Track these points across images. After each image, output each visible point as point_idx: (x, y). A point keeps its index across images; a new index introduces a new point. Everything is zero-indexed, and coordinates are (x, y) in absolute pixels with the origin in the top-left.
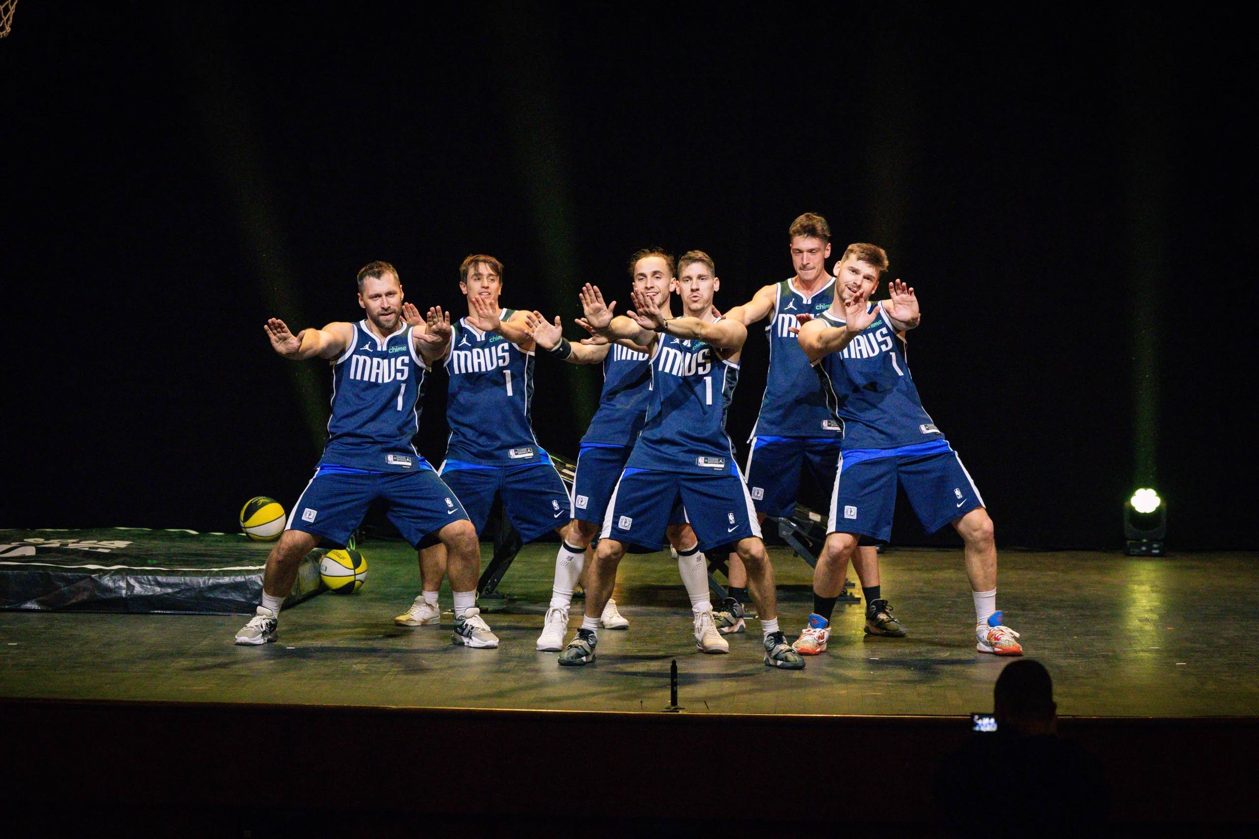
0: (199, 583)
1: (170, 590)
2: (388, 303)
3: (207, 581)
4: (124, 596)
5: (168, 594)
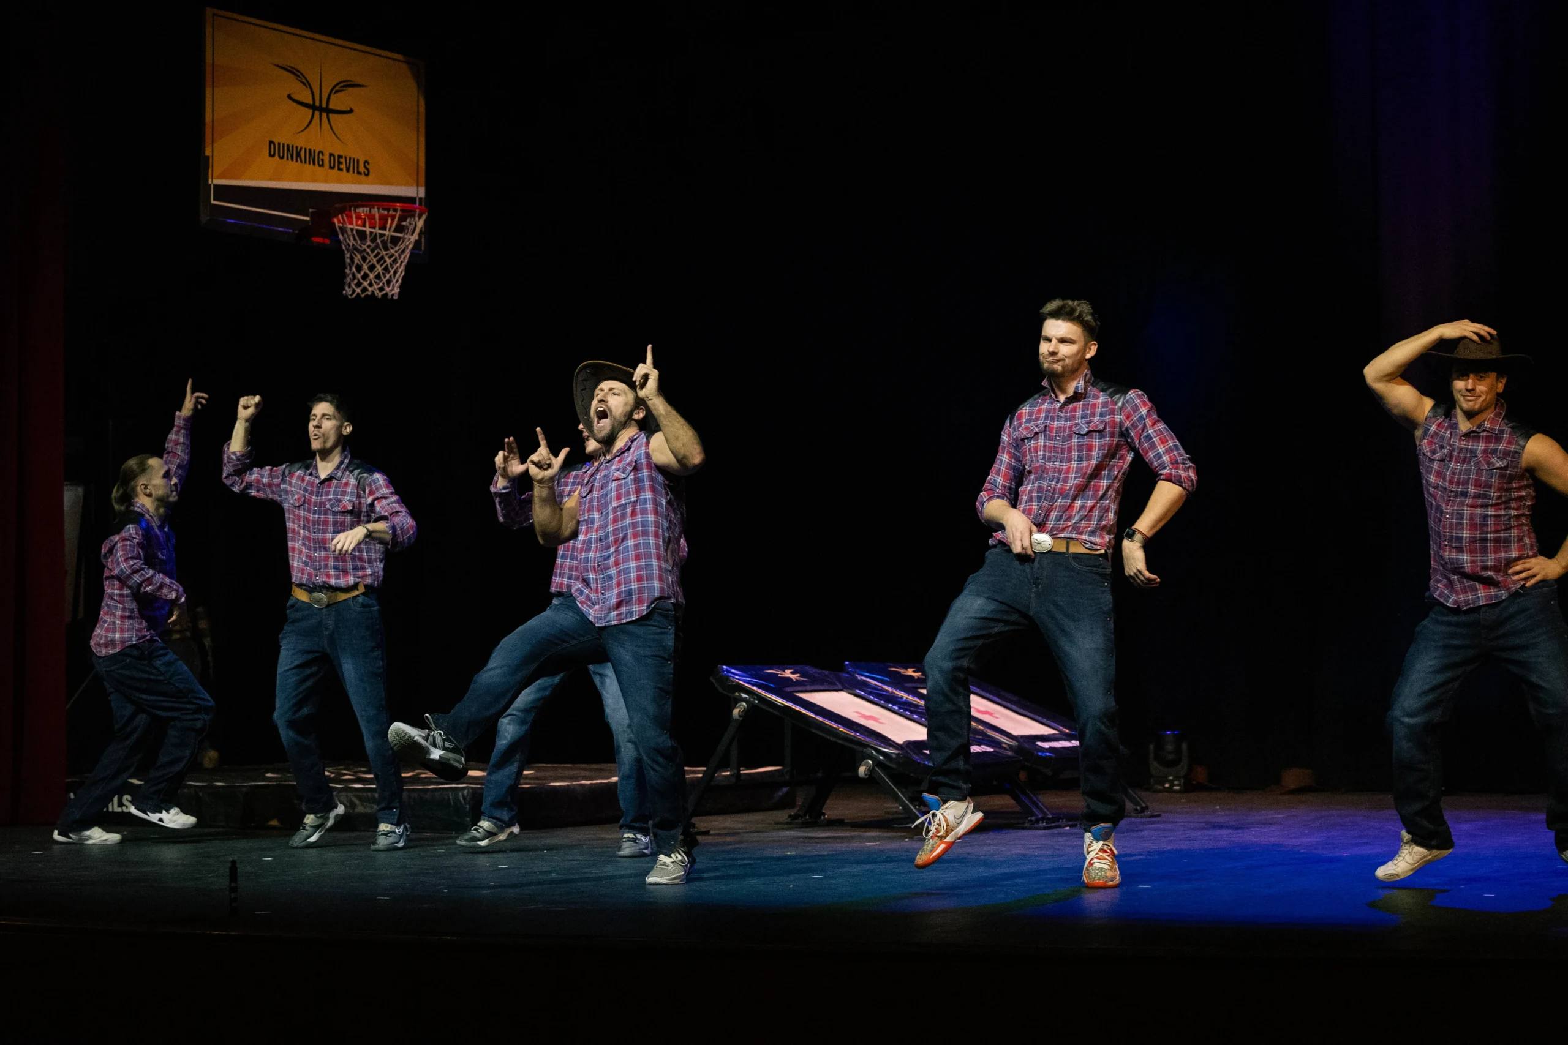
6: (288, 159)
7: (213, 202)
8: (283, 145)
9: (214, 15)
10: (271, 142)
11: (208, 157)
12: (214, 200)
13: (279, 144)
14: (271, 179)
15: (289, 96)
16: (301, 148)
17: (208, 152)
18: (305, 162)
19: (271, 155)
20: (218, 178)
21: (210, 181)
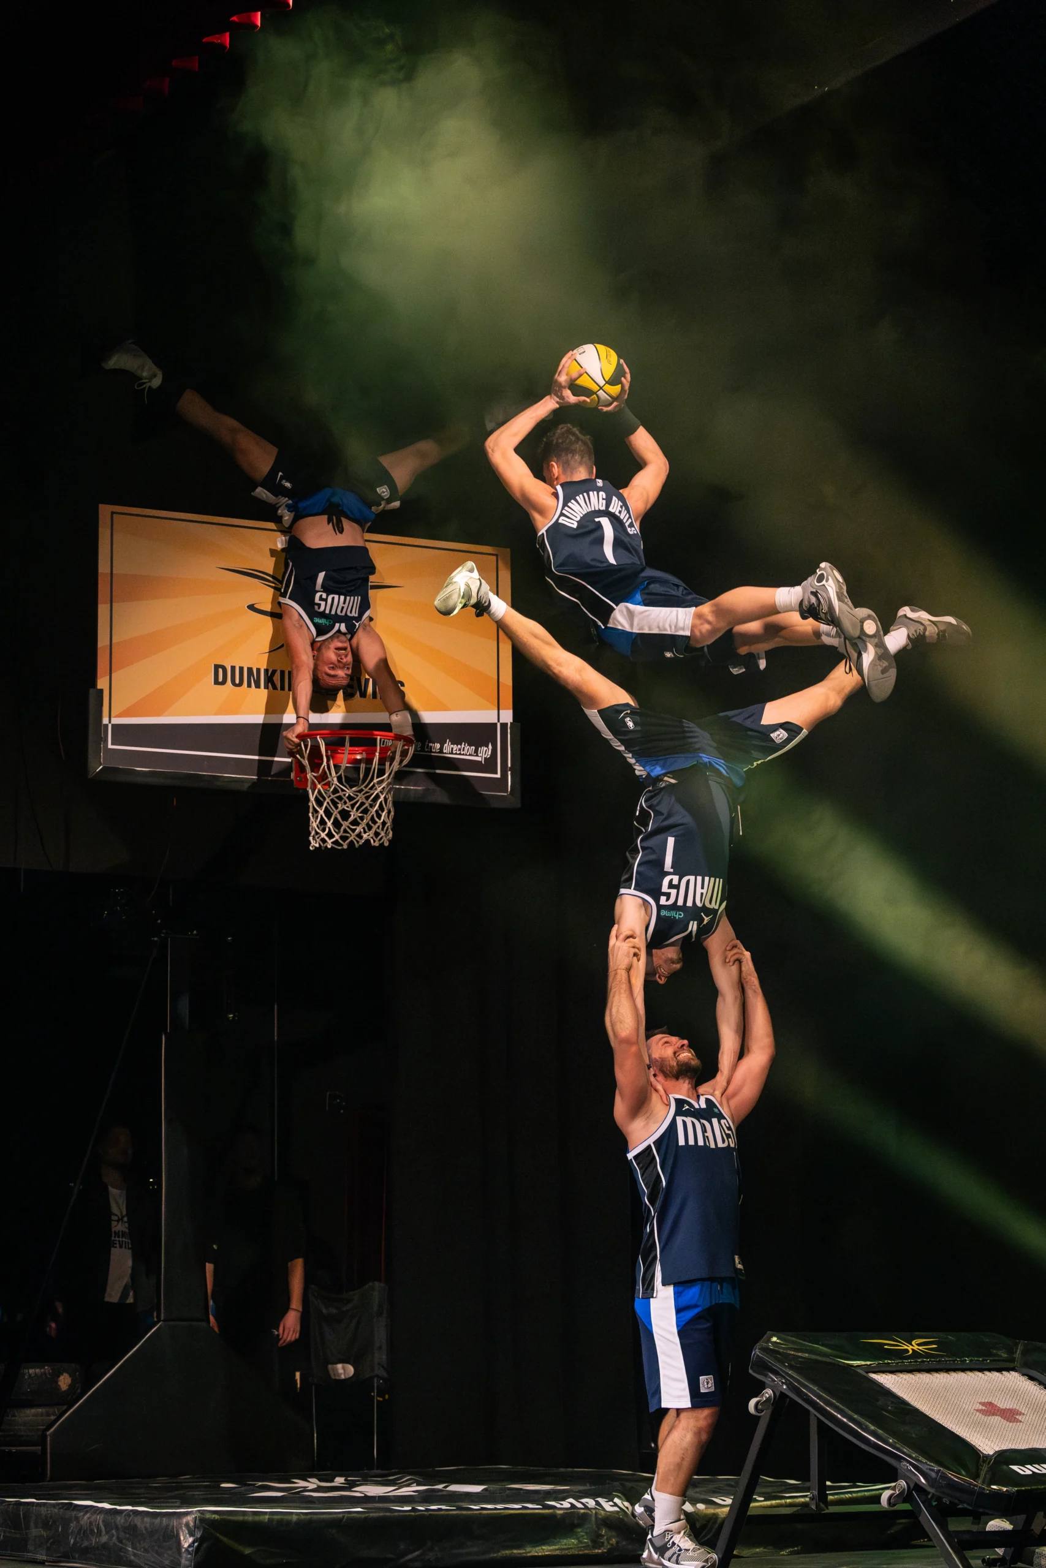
6: (249, 686)
7: (110, 746)
8: (241, 669)
9: (113, 513)
10: (217, 667)
11: (101, 691)
12: (113, 744)
13: (233, 668)
14: (216, 714)
15: (251, 607)
16: (274, 672)
17: (102, 683)
18: (283, 688)
19: (217, 682)
20: (119, 716)
21: (105, 721)
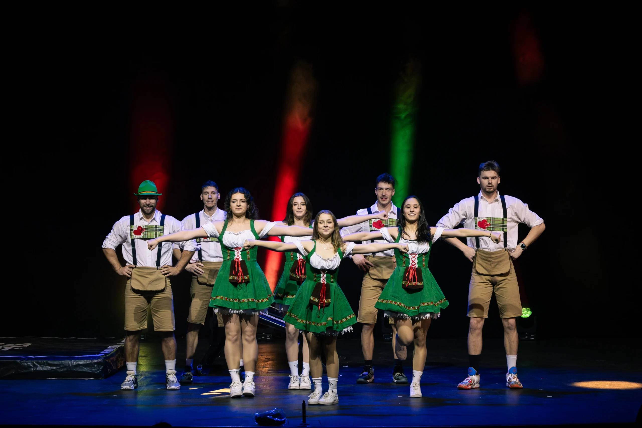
0: (68, 363)
1: (55, 368)
2: (149, 202)
3: (73, 363)
4: (32, 371)
5: (54, 369)
